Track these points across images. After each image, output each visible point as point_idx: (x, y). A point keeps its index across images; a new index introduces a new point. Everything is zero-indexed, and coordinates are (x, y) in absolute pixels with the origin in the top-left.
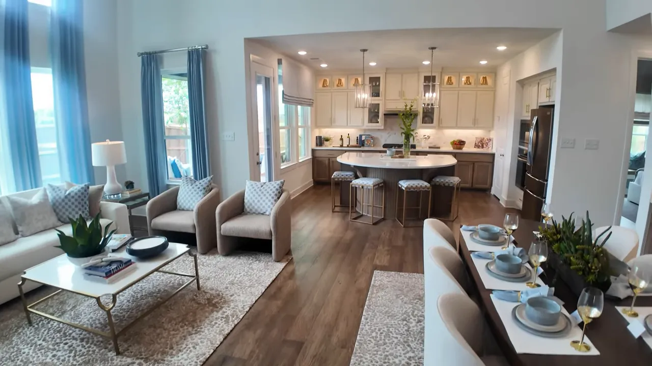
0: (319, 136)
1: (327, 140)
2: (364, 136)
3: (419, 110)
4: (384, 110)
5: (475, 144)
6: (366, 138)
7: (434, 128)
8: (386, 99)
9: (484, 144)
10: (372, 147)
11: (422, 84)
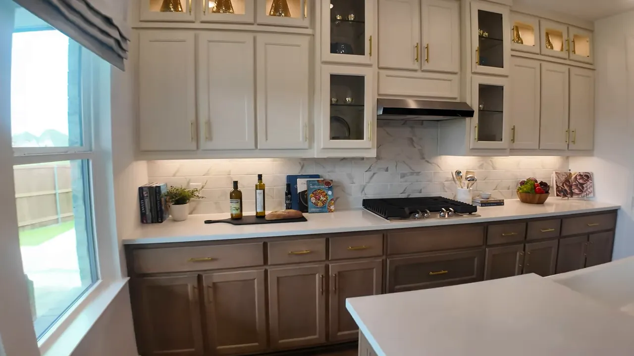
0: (150, 188)
1: (181, 198)
2: (305, 180)
3: (469, 103)
4: (377, 97)
5: (558, 187)
6: (312, 187)
7: (501, 152)
8: (381, 65)
9: (573, 187)
10: (331, 211)
11: (474, 32)
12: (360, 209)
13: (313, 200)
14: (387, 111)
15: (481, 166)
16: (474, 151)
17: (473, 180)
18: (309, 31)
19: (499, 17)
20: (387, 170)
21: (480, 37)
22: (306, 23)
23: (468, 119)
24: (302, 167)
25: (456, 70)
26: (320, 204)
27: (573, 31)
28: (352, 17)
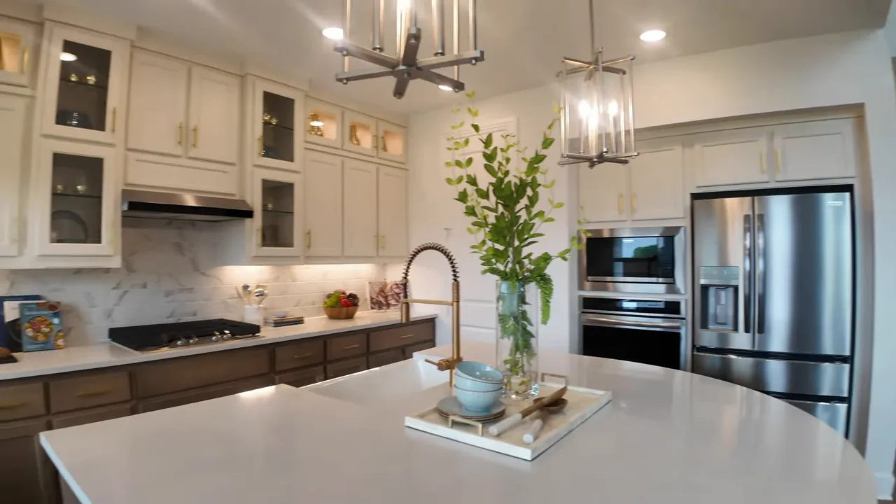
2: (16, 304)
3: (248, 201)
4: (121, 187)
5: (372, 299)
6: (27, 313)
7: (295, 260)
8: (131, 146)
9: (390, 298)
10: (59, 348)
11: (257, 116)
12: (104, 343)
13: (29, 332)
14: (134, 206)
15: (277, 279)
16: (258, 260)
17: (262, 295)
18: (27, 92)
19: (289, 103)
20: (145, 286)
21: (266, 124)
22: (24, 80)
23: (248, 221)
24: (12, 285)
25: (233, 159)
26: (41, 338)
27: (383, 126)
28: (91, 79)
